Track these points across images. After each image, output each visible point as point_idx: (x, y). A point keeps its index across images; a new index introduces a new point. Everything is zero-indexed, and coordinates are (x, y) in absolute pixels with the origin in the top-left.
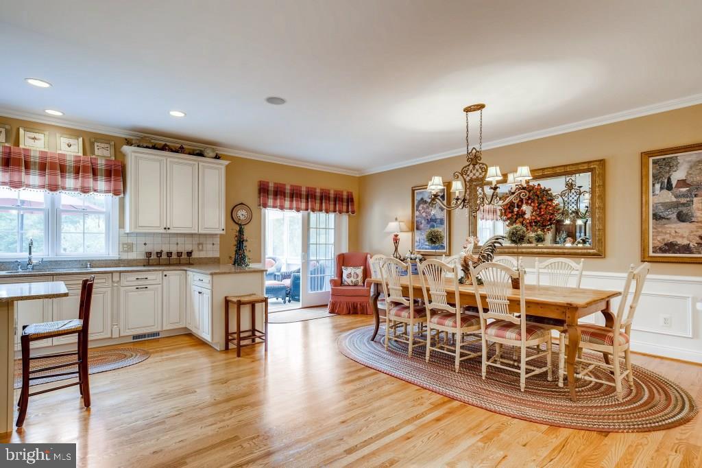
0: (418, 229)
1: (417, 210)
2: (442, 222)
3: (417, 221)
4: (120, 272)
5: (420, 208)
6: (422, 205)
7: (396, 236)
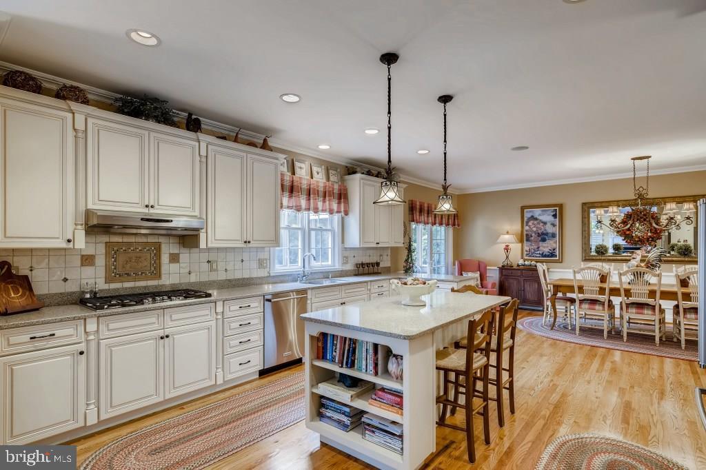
0: (527, 240)
1: (527, 225)
2: (554, 236)
3: (527, 235)
4: (371, 281)
5: (530, 224)
6: (532, 222)
7: (507, 246)
